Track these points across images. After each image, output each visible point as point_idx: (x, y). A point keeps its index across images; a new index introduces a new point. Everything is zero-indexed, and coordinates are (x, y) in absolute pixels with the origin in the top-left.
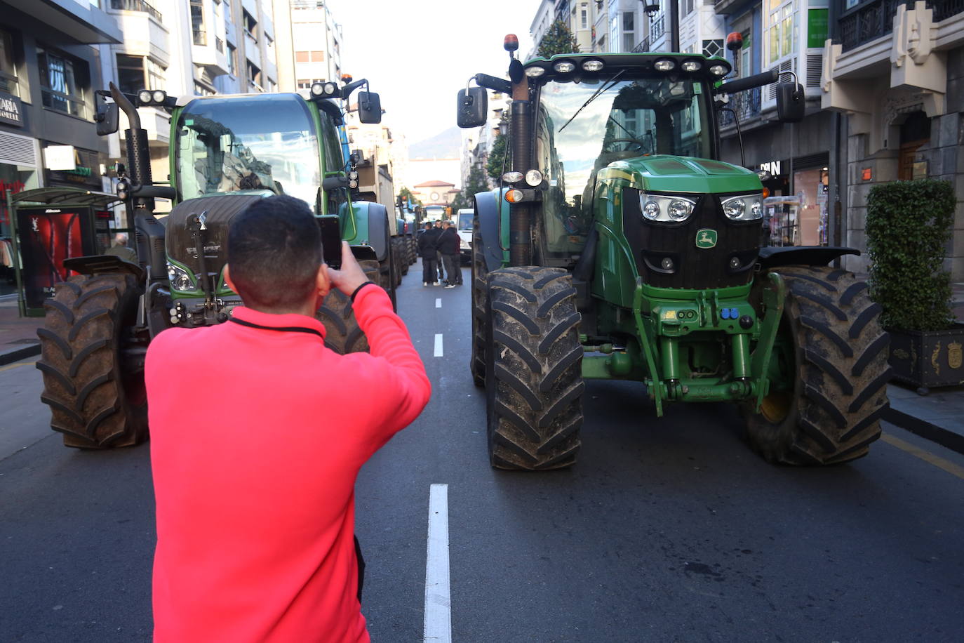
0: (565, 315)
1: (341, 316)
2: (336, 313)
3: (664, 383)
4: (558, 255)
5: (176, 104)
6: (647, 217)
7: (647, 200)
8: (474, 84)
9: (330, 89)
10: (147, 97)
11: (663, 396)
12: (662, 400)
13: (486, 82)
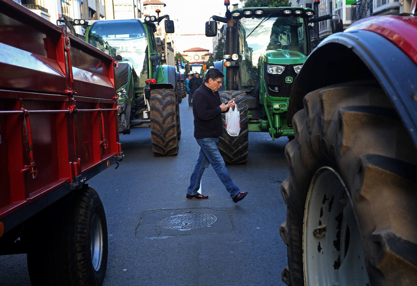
0: (242, 107)
1: (161, 110)
2: (159, 109)
3: (275, 129)
4: (246, 87)
5: (89, 24)
6: (269, 73)
7: (269, 67)
8: (212, 20)
9: (153, 19)
10: (77, 22)
11: (274, 133)
12: (274, 135)
13: (217, 19)
